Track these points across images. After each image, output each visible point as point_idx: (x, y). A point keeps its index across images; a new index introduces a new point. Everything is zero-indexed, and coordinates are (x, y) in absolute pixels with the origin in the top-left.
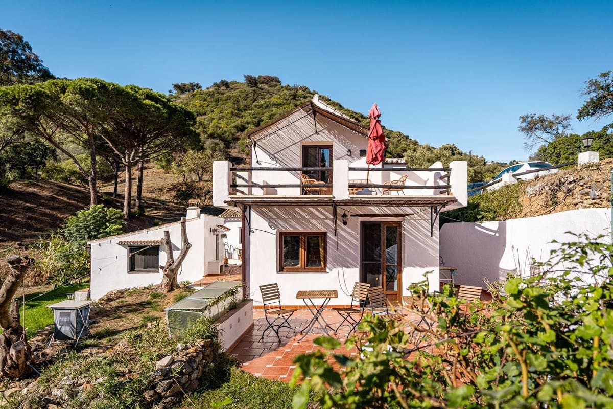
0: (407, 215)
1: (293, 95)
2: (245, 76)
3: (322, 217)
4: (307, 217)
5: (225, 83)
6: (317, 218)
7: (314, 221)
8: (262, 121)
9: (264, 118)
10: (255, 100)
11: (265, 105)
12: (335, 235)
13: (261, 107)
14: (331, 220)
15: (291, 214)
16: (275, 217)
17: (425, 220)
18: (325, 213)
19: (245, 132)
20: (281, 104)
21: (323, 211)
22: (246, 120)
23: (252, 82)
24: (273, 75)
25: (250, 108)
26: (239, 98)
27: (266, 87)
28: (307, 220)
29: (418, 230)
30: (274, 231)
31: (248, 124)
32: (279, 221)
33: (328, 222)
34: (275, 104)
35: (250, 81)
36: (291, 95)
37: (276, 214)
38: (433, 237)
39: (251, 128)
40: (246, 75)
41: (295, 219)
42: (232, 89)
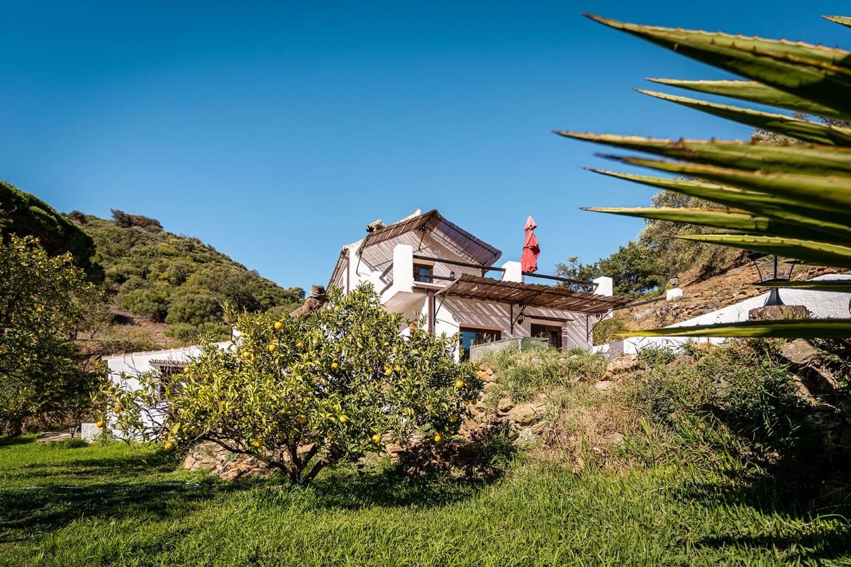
0: (569, 320)
1: (189, 246)
2: (113, 211)
3: (500, 314)
4: (488, 313)
5: (78, 216)
6: (496, 315)
7: (493, 318)
8: (150, 272)
9: (151, 268)
10: (133, 245)
11: (150, 253)
12: (512, 333)
13: (144, 254)
14: (508, 318)
15: (473, 309)
16: (459, 310)
17: (582, 326)
18: (503, 310)
19: (126, 284)
20: (173, 255)
21: (501, 308)
22: (124, 268)
23: (125, 220)
24: (150, 216)
25: (127, 254)
26: (107, 239)
27: (143, 231)
28: (487, 316)
29: (578, 335)
30: (458, 324)
31: (128, 274)
32: (463, 314)
33: (505, 319)
34: (164, 254)
35: (120, 219)
36: (186, 245)
37: (459, 307)
38: (589, 342)
39: (134, 279)
40: (115, 210)
41: (476, 313)
42: (90, 225)
